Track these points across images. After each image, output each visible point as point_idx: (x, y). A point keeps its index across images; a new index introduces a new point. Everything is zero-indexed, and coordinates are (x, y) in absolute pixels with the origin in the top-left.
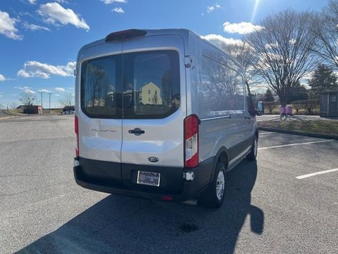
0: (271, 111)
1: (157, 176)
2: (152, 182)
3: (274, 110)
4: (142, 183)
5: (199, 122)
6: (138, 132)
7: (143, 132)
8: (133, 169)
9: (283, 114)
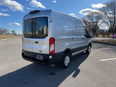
0: (108, 36)
1: (42, 57)
2: (40, 59)
3: (109, 36)
4: (38, 59)
5: (55, 40)
6: (37, 42)
7: (38, 43)
8: (36, 54)
9: (113, 37)
